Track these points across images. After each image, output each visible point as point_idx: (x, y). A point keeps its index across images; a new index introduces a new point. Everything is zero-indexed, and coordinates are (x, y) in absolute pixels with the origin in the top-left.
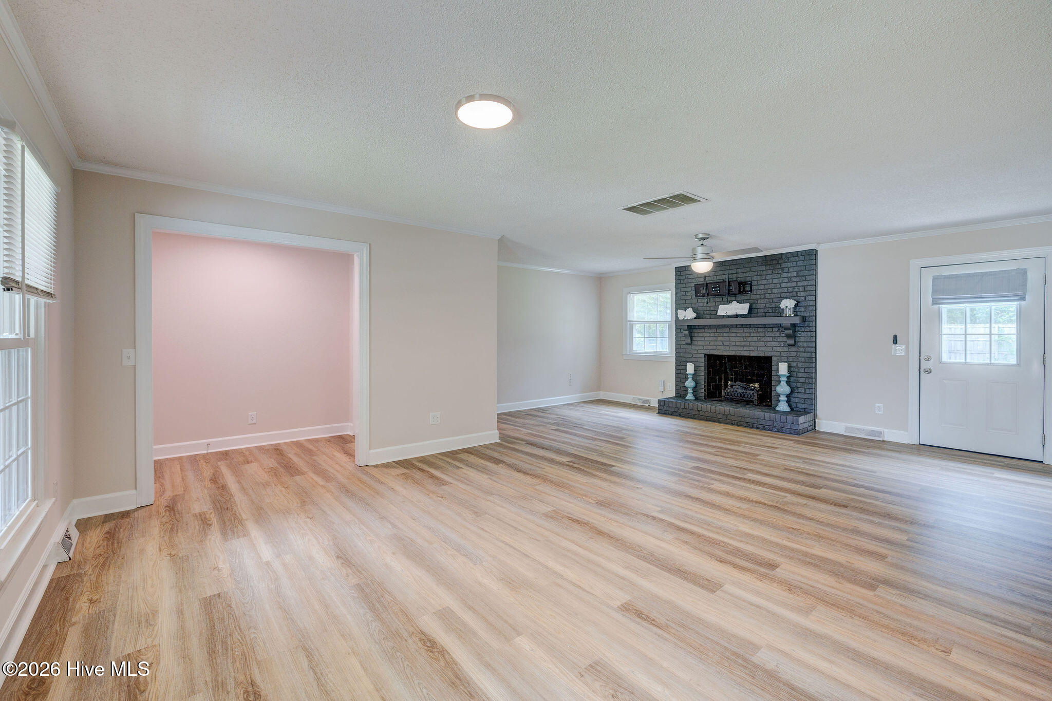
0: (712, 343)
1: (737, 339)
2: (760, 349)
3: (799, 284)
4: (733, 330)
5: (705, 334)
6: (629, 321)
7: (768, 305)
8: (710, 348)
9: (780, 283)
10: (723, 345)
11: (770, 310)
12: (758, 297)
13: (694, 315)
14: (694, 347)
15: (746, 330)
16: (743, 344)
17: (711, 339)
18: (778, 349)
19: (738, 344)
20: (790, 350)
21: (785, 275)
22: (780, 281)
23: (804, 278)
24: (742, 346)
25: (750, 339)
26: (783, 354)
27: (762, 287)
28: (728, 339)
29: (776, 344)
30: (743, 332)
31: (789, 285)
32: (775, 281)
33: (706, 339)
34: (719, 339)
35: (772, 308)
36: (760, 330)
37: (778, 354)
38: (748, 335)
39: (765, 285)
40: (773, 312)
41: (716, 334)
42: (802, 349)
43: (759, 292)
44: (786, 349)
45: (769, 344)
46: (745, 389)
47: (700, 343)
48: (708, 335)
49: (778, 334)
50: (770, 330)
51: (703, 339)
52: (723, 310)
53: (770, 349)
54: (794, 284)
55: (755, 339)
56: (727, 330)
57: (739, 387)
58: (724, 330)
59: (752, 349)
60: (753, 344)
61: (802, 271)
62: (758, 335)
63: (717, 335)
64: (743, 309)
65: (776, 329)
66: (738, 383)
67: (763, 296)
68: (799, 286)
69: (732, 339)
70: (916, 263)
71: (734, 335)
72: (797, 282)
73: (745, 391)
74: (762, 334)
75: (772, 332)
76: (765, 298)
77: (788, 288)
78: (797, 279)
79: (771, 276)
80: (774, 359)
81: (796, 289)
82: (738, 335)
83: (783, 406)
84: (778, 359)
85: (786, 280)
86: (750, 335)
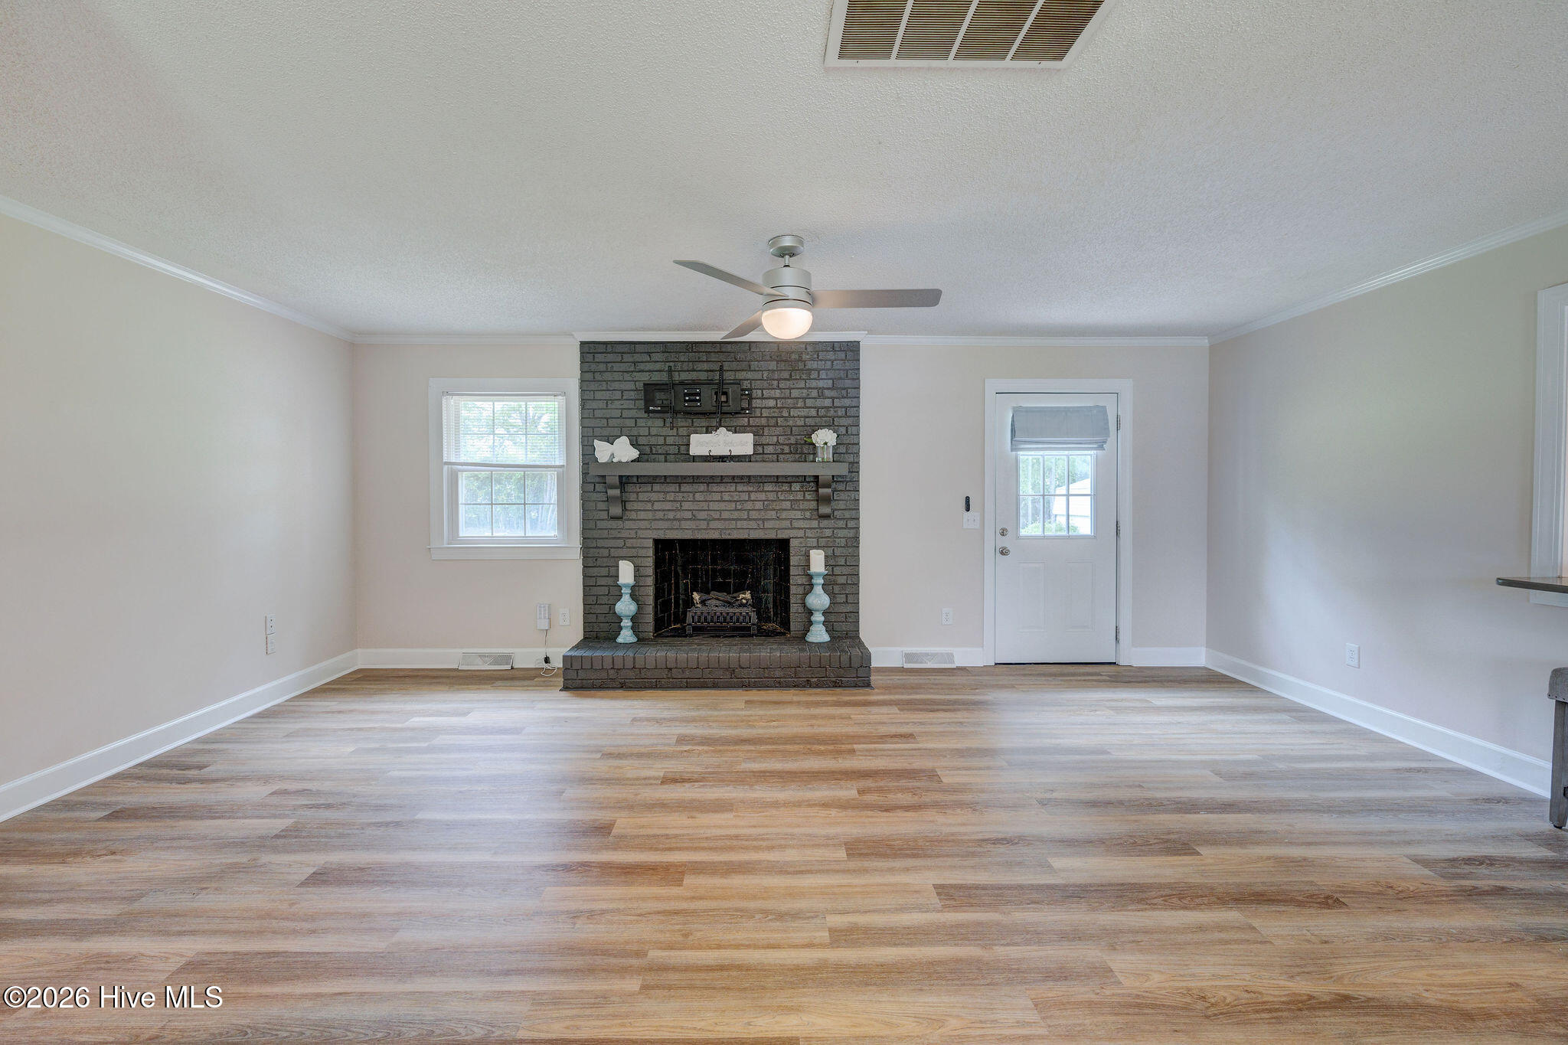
0: (671, 515)
1: (722, 506)
2: (768, 525)
3: (837, 403)
4: (715, 488)
5: (654, 496)
6: (446, 463)
7: (781, 439)
8: (666, 524)
9: (804, 399)
10: (694, 518)
11: (787, 449)
12: (764, 421)
13: (634, 453)
14: (628, 524)
15: (740, 487)
16: (736, 515)
17: (668, 506)
18: (802, 524)
19: (726, 515)
20: (822, 526)
21: (814, 384)
22: (804, 395)
23: (844, 392)
24: (733, 520)
25: (749, 505)
26: (809, 533)
27: (772, 403)
28: (705, 506)
29: (798, 515)
30: (736, 491)
31: (819, 403)
32: (795, 393)
33: (657, 506)
34: (686, 505)
35: (790, 445)
36: (769, 487)
37: (801, 533)
38: (745, 497)
39: (776, 399)
40: (791, 453)
41: (680, 496)
42: (841, 524)
43: (765, 413)
44: (815, 524)
45: (784, 515)
46: (730, 604)
47: (642, 515)
48: (661, 496)
49: (800, 496)
50: (786, 487)
51: (649, 506)
52: (702, 444)
53: (787, 524)
54: (828, 403)
55: (759, 505)
56: (702, 487)
57: (718, 603)
58: (696, 486)
59: (753, 524)
60: (754, 515)
61: (841, 378)
62: (763, 496)
63: (680, 498)
64: (742, 443)
65: (796, 487)
66: (713, 594)
67: (772, 422)
68: (837, 407)
69: (714, 506)
70: (992, 385)
71: (717, 497)
72: (833, 399)
73: (731, 610)
74: (772, 496)
75: (791, 491)
76: (776, 425)
77: (818, 409)
78: (833, 393)
79: (788, 382)
80: (793, 543)
81: (832, 413)
82: (726, 497)
83: (819, 634)
84: (801, 543)
85: (814, 393)
86: (749, 497)
